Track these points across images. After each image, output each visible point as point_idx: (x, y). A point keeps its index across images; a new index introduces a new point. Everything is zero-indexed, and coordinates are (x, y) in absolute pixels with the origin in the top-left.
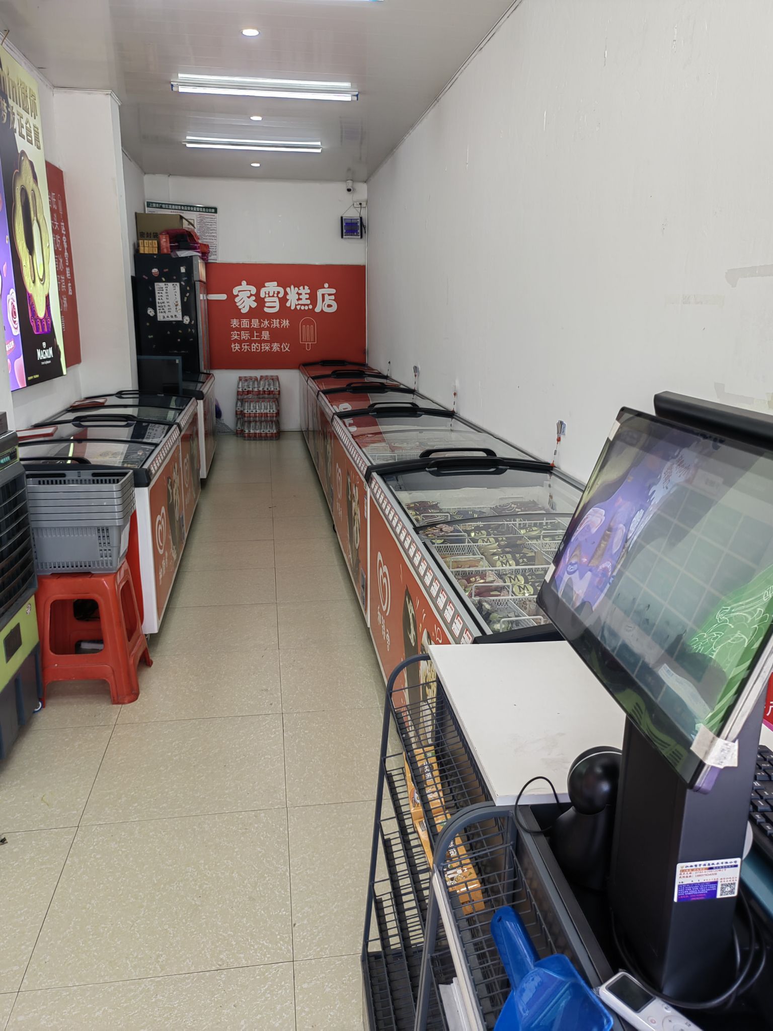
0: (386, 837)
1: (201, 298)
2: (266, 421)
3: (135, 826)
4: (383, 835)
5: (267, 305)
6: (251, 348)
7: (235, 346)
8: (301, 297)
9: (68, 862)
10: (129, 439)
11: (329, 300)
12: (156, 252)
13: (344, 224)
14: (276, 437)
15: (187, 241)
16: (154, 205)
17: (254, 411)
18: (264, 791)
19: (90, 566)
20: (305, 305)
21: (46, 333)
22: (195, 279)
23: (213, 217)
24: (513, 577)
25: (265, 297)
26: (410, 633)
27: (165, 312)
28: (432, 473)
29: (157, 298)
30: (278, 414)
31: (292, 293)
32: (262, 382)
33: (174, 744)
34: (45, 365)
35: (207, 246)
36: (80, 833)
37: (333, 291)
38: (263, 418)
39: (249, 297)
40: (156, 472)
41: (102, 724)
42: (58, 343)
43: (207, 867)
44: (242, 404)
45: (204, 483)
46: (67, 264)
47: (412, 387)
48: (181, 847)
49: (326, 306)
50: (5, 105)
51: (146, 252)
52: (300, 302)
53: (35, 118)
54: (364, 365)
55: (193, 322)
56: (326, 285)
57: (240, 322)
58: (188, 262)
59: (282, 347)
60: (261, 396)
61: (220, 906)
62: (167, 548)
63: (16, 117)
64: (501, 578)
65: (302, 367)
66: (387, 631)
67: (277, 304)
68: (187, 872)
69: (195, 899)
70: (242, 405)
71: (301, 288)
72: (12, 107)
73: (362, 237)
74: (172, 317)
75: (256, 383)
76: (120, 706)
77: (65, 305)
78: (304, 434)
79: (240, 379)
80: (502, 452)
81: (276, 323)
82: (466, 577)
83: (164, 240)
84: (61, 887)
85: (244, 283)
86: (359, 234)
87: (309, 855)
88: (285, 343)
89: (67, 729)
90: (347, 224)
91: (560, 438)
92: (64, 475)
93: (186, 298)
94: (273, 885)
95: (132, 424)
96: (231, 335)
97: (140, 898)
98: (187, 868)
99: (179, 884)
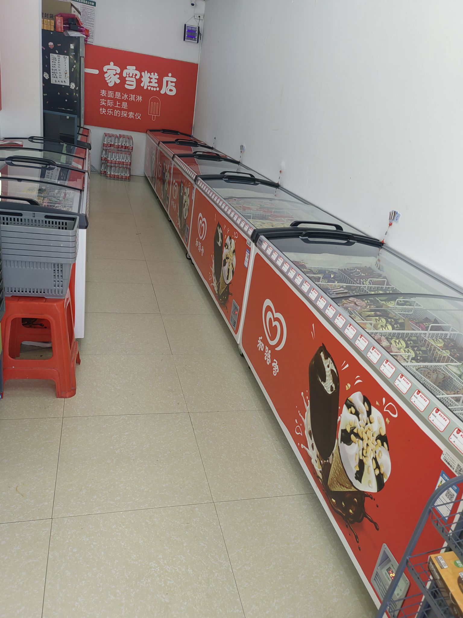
2: (123, 168)
3: (99, 519)
5: (127, 83)
6: (113, 113)
7: (103, 110)
8: (151, 80)
11: (171, 86)
12: (53, 30)
13: (186, 30)
14: (128, 179)
15: (75, 24)
17: (115, 159)
18: (192, 486)
19: (44, 292)
20: (154, 87)
22: (81, 55)
23: (93, 9)
24: (397, 341)
25: (126, 77)
26: (324, 381)
27: (57, 77)
29: (51, 65)
30: (130, 163)
31: (146, 76)
32: (121, 139)
33: (113, 438)
35: (89, 31)
36: (55, 525)
37: (174, 80)
38: (121, 165)
39: (115, 75)
41: (52, 416)
43: (165, 561)
44: (106, 152)
47: (238, 159)
48: (141, 541)
49: (168, 90)
51: (48, 29)
52: (151, 84)
54: (191, 136)
55: (77, 88)
56: (170, 75)
57: (107, 92)
58: (76, 41)
59: (136, 115)
60: (119, 149)
65: (148, 131)
66: (275, 361)
67: (134, 84)
68: (151, 568)
69: (164, 596)
70: (106, 154)
71: (152, 74)
73: (198, 42)
74: (62, 82)
75: (117, 139)
76: (63, 399)
79: (106, 134)
80: (347, 228)
81: (132, 98)
83: (59, 21)
84: (49, 584)
85: (112, 63)
86: (197, 40)
87: (242, 551)
88: (138, 113)
89: (25, 420)
90: (189, 31)
91: (392, 223)
92: (21, 215)
93: (73, 69)
94: (222, 581)
95: (55, 168)
96: (100, 101)
97: (118, 595)
98: (150, 563)
99: (147, 580)
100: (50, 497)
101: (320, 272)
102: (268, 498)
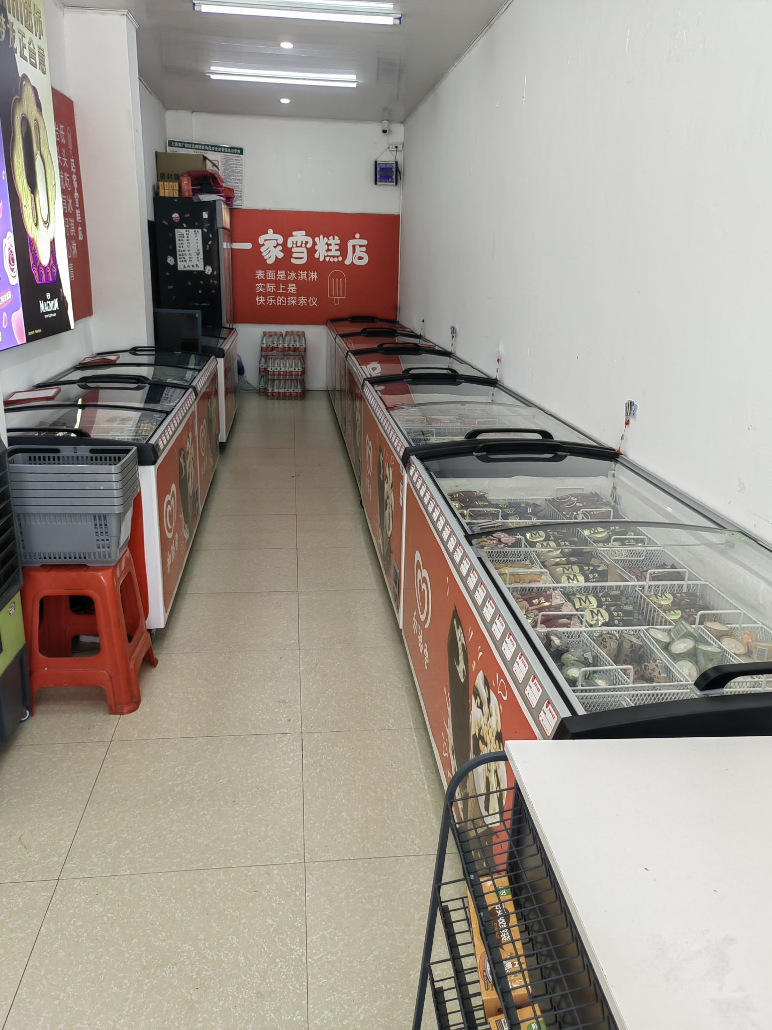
0: (437, 985)
1: (225, 246)
2: (291, 380)
3: (125, 882)
4: (433, 982)
5: (294, 255)
6: (276, 302)
7: (260, 299)
8: (330, 247)
9: (43, 930)
10: (142, 405)
11: (360, 252)
12: (177, 196)
13: (378, 169)
14: (301, 397)
15: (210, 184)
16: (176, 144)
17: (278, 369)
18: (278, 839)
19: (85, 558)
20: (334, 257)
21: (51, 283)
22: (218, 226)
23: (239, 159)
24: (584, 598)
25: (293, 247)
26: (458, 664)
27: (185, 261)
28: (479, 457)
29: (177, 245)
30: (303, 372)
31: (321, 242)
32: (287, 338)
33: (176, 769)
34: (49, 318)
35: (232, 190)
36: (60, 889)
37: (365, 242)
38: (288, 376)
39: (275, 247)
40: (165, 446)
41: (96, 740)
42: (65, 294)
43: (207, 944)
44: (266, 360)
45: (223, 447)
46: (77, 206)
47: (449, 349)
48: (178, 915)
49: (357, 258)
50: (4, 20)
51: (167, 195)
52: (330, 253)
53: (40, 39)
54: (394, 322)
55: (215, 272)
56: (357, 236)
57: (265, 273)
58: (211, 207)
59: (310, 301)
60: (286, 353)
61: (221, 1003)
62: (178, 530)
63: (17, 35)
64: (570, 600)
65: (329, 322)
66: (426, 645)
67: (305, 255)
68: (183, 952)
69: (192, 991)
70: (266, 362)
71: (331, 238)
72: (13, 24)
73: (396, 184)
74: (193, 266)
75: (281, 338)
76: (118, 716)
77: (75, 251)
78: (330, 394)
79: (265, 334)
80: (560, 435)
81: (303, 275)
82: (528, 595)
83: (186, 182)
84: (32, 966)
85: (270, 231)
86: (394, 181)
87: (330, 933)
88: (312, 297)
89: (56, 745)
90: (381, 169)
91: (629, 421)
92: (58, 451)
93: (208, 246)
94: (286, 975)
95: (145, 386)
96: (256, 287)
97: (124, 987)
98: (184, 945)
99: (173, 968)
100: (63, 851)
101: (511, 505)
102: (394, 858)
